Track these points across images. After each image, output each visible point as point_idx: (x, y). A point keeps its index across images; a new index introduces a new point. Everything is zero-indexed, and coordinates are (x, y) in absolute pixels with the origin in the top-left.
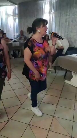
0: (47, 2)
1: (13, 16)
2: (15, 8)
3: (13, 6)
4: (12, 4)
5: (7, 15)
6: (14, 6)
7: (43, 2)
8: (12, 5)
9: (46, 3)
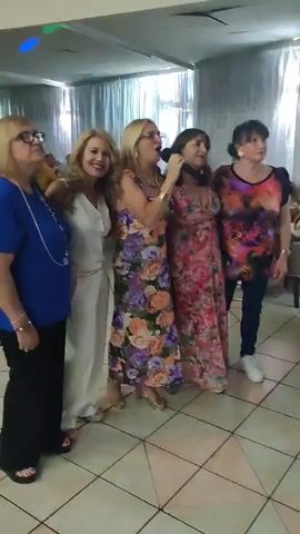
0: (294, 51)
1: (177, 105)
2: (186, 79)
3: (180, 73)
4: (176, 66)
5: (159, 104)
6: (183, 73)
7: (280, 54)
8: (175, 70)
9: (291, 54)
